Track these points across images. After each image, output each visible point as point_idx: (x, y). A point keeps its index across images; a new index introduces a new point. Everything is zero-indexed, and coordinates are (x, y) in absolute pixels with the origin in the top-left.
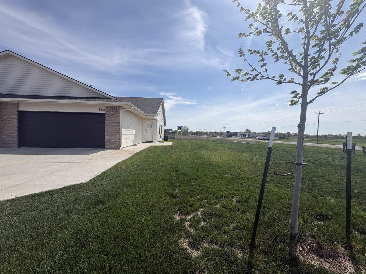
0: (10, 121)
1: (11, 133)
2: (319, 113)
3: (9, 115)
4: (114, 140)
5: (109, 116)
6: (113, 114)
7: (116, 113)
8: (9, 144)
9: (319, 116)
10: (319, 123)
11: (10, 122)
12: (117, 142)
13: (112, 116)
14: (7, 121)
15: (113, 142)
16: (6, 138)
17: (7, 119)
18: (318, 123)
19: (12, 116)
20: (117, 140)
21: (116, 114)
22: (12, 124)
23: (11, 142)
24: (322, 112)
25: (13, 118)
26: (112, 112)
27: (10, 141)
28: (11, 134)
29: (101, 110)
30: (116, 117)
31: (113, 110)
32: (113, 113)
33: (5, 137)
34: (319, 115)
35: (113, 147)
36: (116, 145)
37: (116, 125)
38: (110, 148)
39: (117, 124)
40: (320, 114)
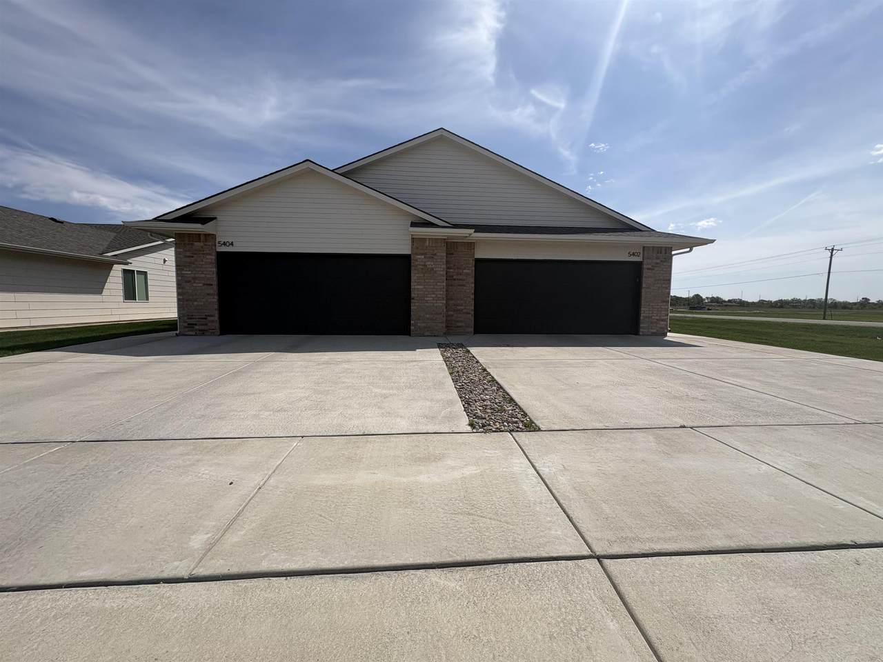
0: (460, 280)
1: (462, 305)
2: (833, 250)
3: (458, 268)
4: (658, 318)
5: (650, 267)
6: (657, 263)
7: (664, 262)
8: (458, 327)
9: (831, 258)
10: (831, 274)
11: (461, 282)
12: (662, 320)
13: (656, 267)
14: (455, 279)
15: (655, 320)
16: (452, 315)
17: (455, 277)
18: (829, 273)
19: (465, 269)
20: (662, 318)
21: (665, 264)
22: (464, 285)
23: (463, 324)
24: (839, 248)
25: (467, 274)
26: (657, 258)
27: (461, 322)
28: (462, 308)
29: (634, 254)
30: (663, 270)
31: (659, 255)
32: (658, 261)
33: (452, 313)
34: (832, 253)
35: (655, 331)
36: (661, 328)
37: (664, 286)
38: (649, 333)
39: (664, 283)
40: (834, 252)
